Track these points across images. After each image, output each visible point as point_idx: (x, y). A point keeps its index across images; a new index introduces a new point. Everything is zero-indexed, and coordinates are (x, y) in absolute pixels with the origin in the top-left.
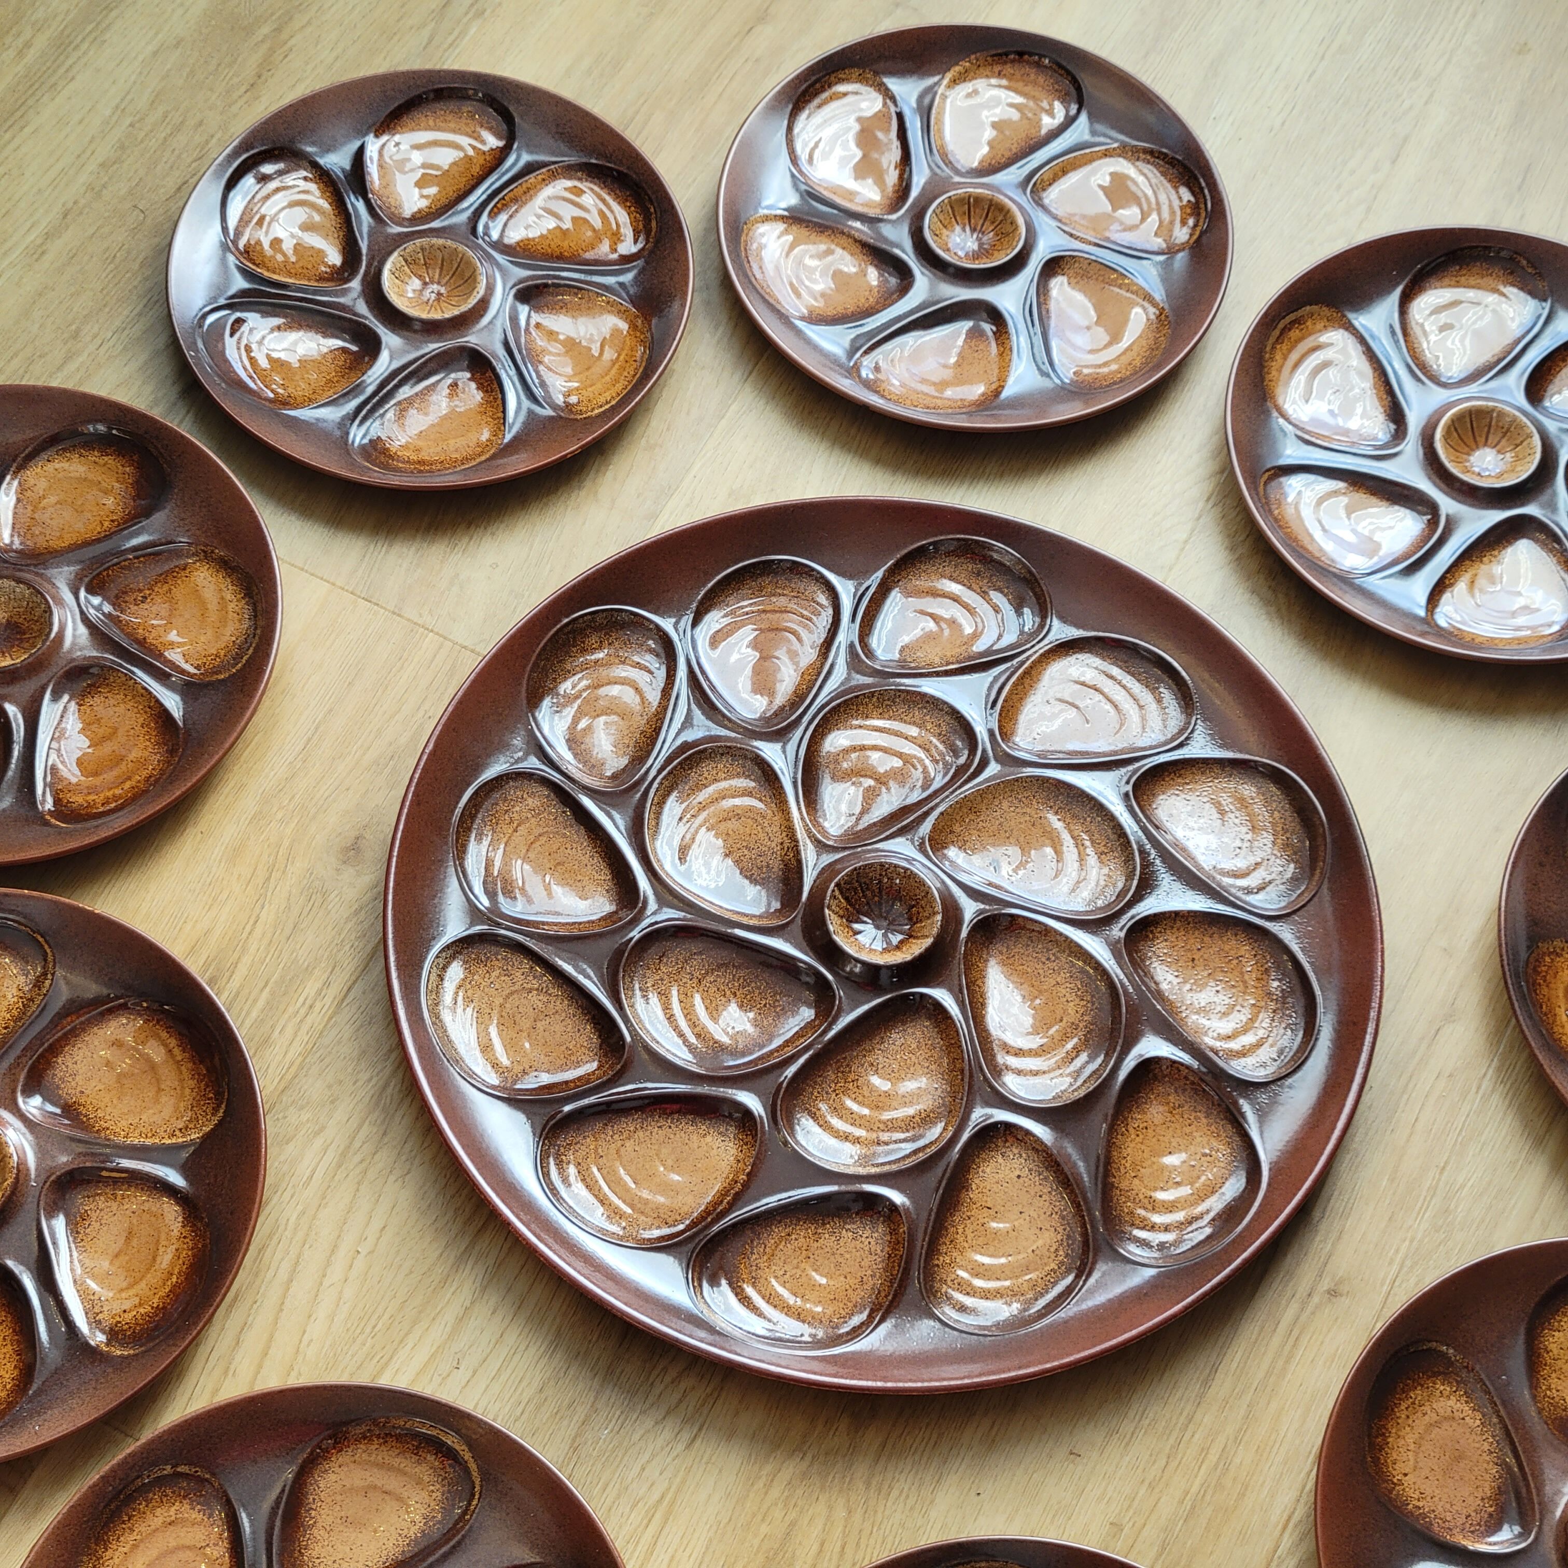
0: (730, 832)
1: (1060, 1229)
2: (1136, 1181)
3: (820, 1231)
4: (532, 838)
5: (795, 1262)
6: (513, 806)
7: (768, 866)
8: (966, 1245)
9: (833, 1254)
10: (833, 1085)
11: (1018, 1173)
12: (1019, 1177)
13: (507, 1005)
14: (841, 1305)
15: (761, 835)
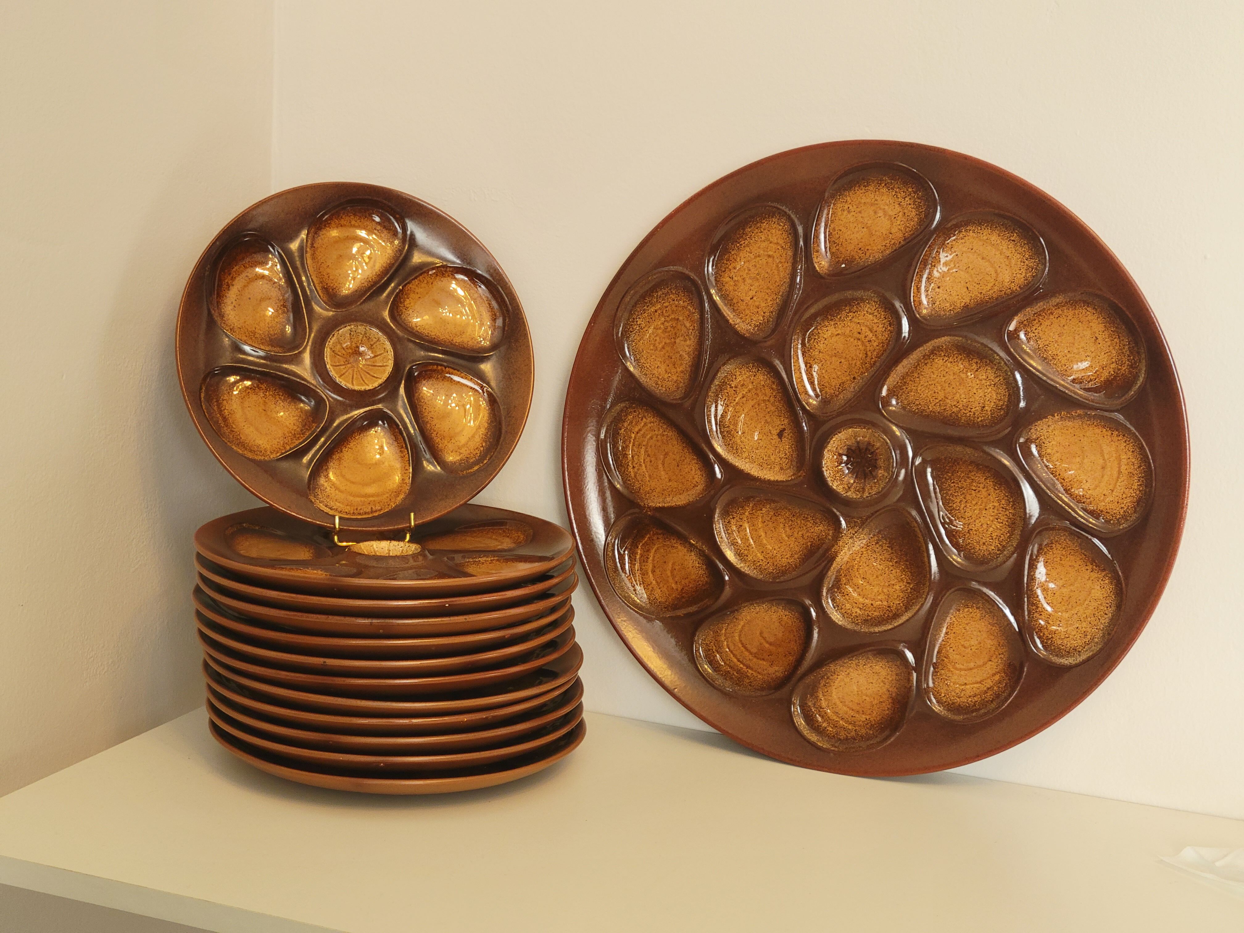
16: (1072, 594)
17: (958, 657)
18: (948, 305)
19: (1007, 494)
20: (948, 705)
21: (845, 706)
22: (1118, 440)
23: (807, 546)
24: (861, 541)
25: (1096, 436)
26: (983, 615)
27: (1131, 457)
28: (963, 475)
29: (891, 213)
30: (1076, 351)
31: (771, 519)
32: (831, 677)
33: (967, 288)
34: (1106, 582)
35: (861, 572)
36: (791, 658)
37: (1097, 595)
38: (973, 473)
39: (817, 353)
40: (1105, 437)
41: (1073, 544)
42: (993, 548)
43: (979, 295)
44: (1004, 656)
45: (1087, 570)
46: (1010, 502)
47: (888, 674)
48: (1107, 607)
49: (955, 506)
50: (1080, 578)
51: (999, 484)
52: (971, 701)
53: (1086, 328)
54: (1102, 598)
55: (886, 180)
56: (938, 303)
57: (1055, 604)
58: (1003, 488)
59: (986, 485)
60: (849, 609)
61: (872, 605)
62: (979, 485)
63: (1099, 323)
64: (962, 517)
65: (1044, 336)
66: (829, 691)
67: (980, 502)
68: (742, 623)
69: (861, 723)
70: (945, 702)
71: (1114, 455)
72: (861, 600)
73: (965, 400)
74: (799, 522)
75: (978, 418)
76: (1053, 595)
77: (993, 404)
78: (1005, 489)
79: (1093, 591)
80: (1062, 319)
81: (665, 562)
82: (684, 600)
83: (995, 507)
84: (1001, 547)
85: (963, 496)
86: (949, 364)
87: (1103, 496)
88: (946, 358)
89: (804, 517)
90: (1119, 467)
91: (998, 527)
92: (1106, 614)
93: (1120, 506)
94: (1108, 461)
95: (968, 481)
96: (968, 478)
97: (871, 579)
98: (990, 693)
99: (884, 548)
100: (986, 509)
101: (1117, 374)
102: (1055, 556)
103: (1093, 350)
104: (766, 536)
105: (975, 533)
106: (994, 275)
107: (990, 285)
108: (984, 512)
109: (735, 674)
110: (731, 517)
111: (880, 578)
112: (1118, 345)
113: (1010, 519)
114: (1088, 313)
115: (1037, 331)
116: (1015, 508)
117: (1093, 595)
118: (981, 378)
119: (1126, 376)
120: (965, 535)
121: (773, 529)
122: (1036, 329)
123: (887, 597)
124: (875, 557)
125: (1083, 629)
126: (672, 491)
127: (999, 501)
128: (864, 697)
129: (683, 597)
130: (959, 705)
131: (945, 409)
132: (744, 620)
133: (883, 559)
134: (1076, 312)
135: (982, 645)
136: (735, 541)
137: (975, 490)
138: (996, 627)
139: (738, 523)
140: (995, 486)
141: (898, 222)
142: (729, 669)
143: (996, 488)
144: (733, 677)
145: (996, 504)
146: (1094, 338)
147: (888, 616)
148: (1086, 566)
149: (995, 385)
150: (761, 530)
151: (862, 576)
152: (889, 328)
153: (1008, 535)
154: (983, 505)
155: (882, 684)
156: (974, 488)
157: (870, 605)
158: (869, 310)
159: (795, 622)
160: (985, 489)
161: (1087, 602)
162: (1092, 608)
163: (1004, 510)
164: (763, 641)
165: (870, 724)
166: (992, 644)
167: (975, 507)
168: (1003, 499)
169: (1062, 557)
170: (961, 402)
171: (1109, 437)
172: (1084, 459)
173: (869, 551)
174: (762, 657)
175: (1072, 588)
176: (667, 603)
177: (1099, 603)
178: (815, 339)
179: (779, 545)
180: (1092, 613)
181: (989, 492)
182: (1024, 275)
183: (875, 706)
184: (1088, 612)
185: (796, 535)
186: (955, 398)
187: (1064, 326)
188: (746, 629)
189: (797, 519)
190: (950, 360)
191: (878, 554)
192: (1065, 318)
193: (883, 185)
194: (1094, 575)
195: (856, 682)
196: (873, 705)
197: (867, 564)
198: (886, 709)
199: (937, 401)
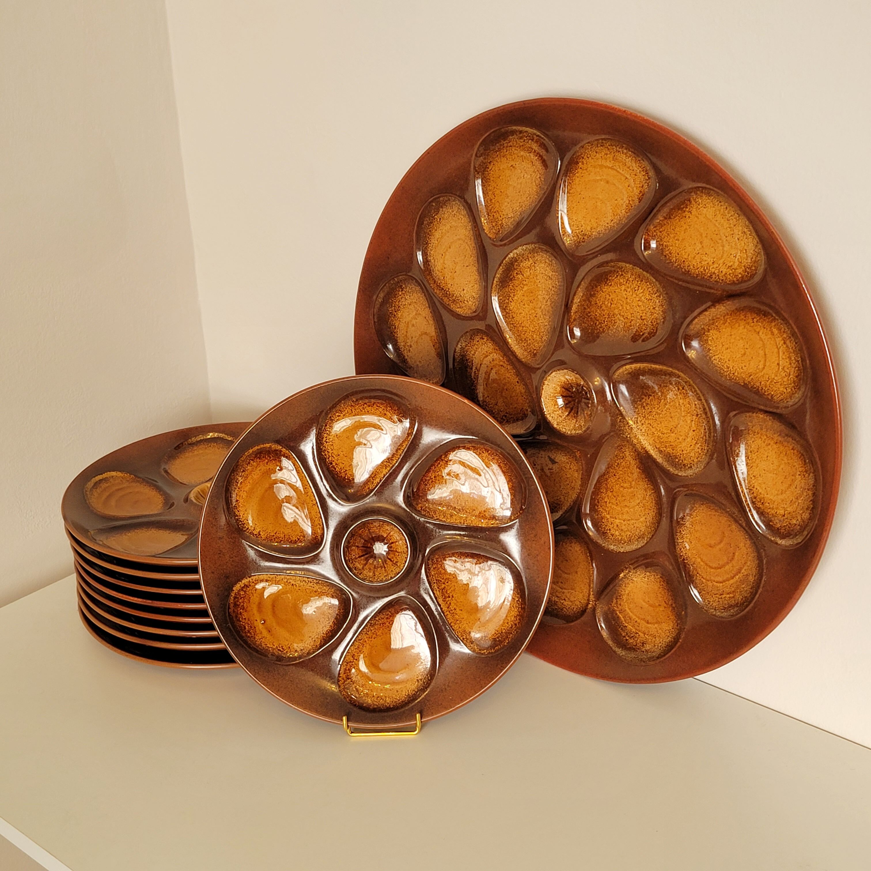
0: (671, 419)
1: (438, 272)
2: (424, 315)
3: (521, 209)
4: (767, 364)
5: (523, 186)
6: (788, 380)
7: (644, 407)
8: (466, 241)
9: (511, 201)
10: (553, 292)
11: (465, 291)
12: (464, 290)
13: (721, 248)
14: (494, 176)
15: (656, 425)
16: (709, 237)
17: (752, 363)
18: (476, 286)
19: (616, 276)
20: (795, 389)
21: (785, 491)
22: (586, 164)
23: (640, 472)
24: (639, 422)
25: (581, 182)
26: (716, 328)
27: (600, 155)
28: (598, 311)
29: (414, 313)
30: (519, 186)
31: (615, 497)
32: (755, 495)
33: (467, 266)
34: (700, 201)
35: (666, 432)
36: (734, 526)
37: (711, 213)
38: (598, 302)
39: (497, 407)
40: (582, 175)
41: (665, 225)
42: (658, 301)
43: (472, 258)
44: (755, 318)
45: (689, 217)
46: (622, 275)
47: (760, 438)
48: (721, 206)
49: (621, 326)
50: (696, 226)
51: (607, 280)
52: (794, 363)
53: (504, 174)
54: (714, 209)
55: (392, 310)
56: (474, 294)
57: (715, 255)
58: (610, 278)
59: (607, 292)
60: (695, 454)
61: (694, 431)
62: (607, 299)
63: (501, 162)
64: (631, 322)
65: (506, 211)
66: (769, 502)
67: (621, 302)
68: (699, 560)
69: (802, 481)
70: (792, 390)
71: (598, 170)
72: (689, 439)
73: (544, 292)
74: (621, 472)
75: (556, 284)
76: (706, 255)
77: (548, 268)
78: (611, 276)
79: (707, 216)
80: (496, 193)
81: (641, 608)
82: (674, 605)
83: (625, 290)
84: (658, 294)
85: (615, 316)
86: (516, 298)
87: (629, 188)
88: (510, 299)
89: (617, 466)
90: (609, 168)
91: (642, 291)
92: (726, 208)
93: (639, 174)
94: (602, 177)
95: (604, 307)
96: (601, 307)
97: (673, 423)
98: (788, 342)
99: (649, 403)
100: (627, 298)
101: (538, 153)
102: (674, 245)
103: (520, 171)
104: (628, 507)
105: (644, 314)
106: (461, 242)
107: (467, 247)
108: (628, 300)
109: (743, 586)
110: (608, 531)
111: (672, 415)
112: (517, 148)
113: (636, 278)
114: (493, 169)
115: (502, 216)
116: (627, 271)
117: (710, 217)
118: (528, 273)
119: (539, 146)
120: (645, 324)
121: (624, 498)
122: (501, 216)
123: (689, 415)
124: (655, 413)
125: (740, 233)
126: (584, 575)
127: (621, 284)
128: (780, 469)
129: (672, 605)
130: (797, 377)
131: (548, 312)
132: (696, 557)
133: (658, 406)
134: (492, 179)
135: (744, 337)
136: (628, 536)
137: (611, 304)
138: (727, 318)
139: (615, 527)
140: (608, 284)
141: (420, 309)
142: (739, 591)
143: (610, 284)
144: (745, 589)
145: (623, 287)
146: (512, 168)
147: (704, 419)
148: (685, 217)
149: (535, 263)
150: (623, 509)
151: (669, 431)
152: (485, 340)
153: (648, 284)
154: (623, 300)
155: (770, 447)
156: (610, 304)
157: (694, 433)
158: (472, 353)
159: (703, 510)
160: (610, 294)
161: (717, 225)
162: (722, 221)
163: (628, 282)
164: (718, 547)
165: (805, 473)
166: (743, 327)
167: (624, 307)
168: (619, 280)
169: (676, 238)
170: (544, 296)
171: (583, 172)
172: (599, 198)
173: (649, 418)
174: (732, 554)
175: (704, 236)
176: (674, 622)
177: (718, 212)
178: (486, 405)
179: (637, 498)
180: (727, 221)
181: (613, 292)
182: (462, 217)
183: (789, 461)
184: (726, 225)
185: (630, 479)
186: (541, 300)
187: (501, 192)
188: (705, 559)
189: (618, 473)
190: (512, 295)
191: (653, 410)
192: (495, 189)
193: (395, 314)
194: (694, 211)
195: (763, 471)
196: (789, 463)
197: (659, 423)
198: (792, 451)
199: (542, 316)
